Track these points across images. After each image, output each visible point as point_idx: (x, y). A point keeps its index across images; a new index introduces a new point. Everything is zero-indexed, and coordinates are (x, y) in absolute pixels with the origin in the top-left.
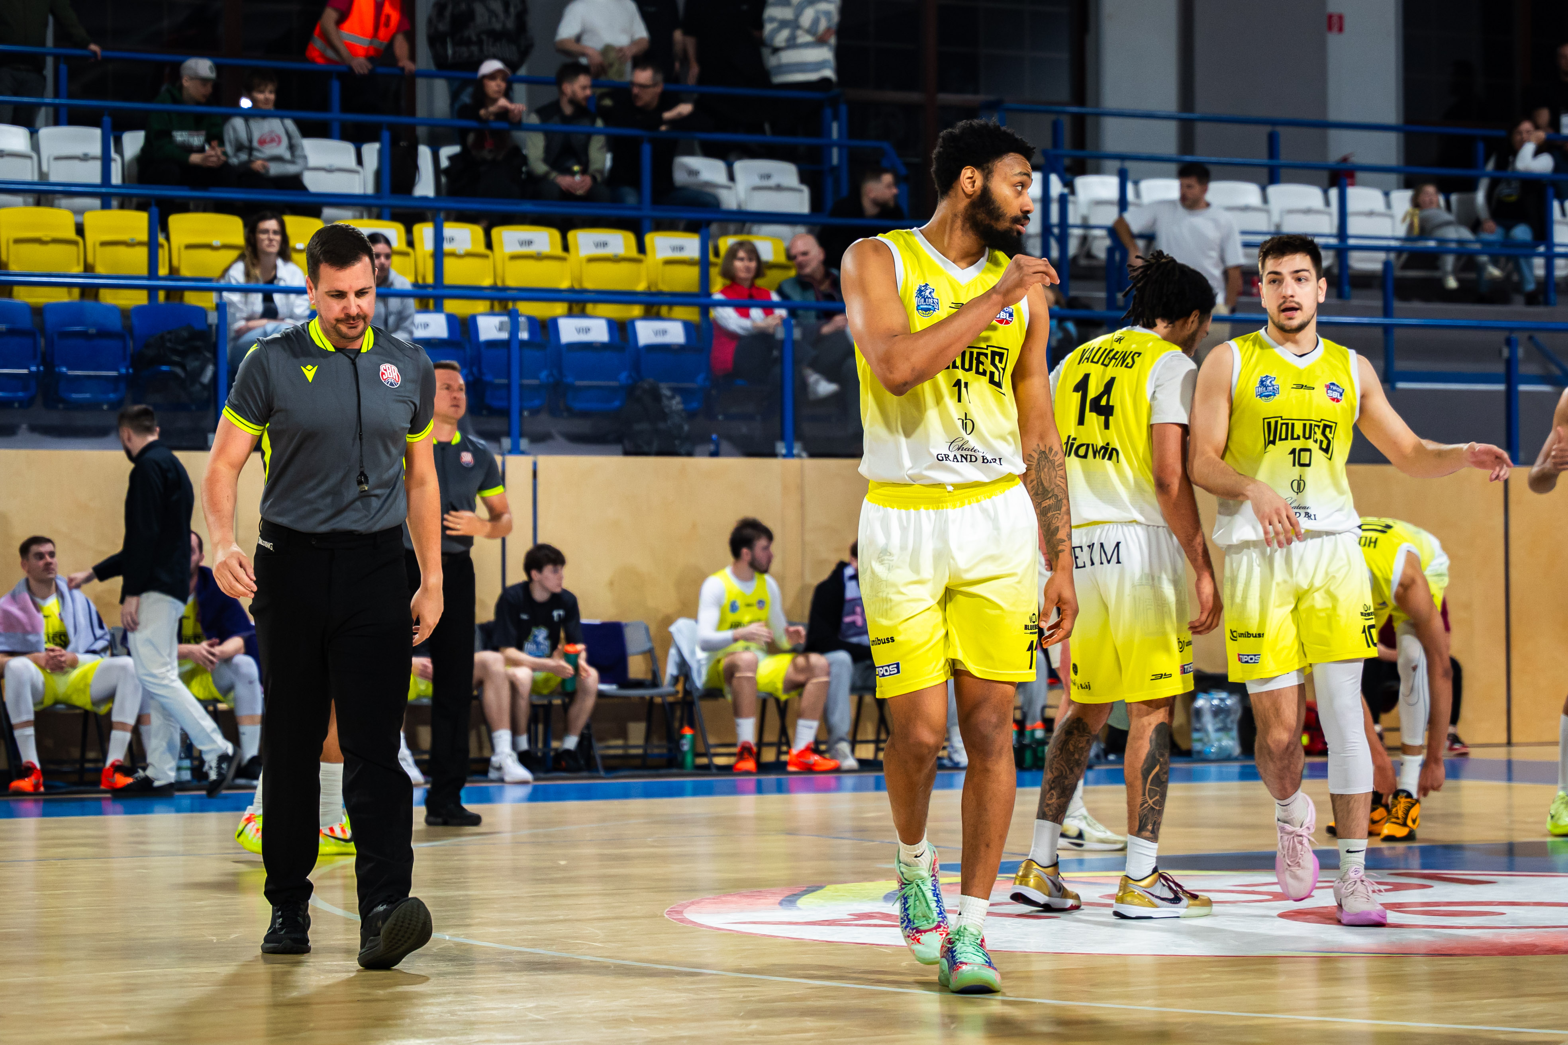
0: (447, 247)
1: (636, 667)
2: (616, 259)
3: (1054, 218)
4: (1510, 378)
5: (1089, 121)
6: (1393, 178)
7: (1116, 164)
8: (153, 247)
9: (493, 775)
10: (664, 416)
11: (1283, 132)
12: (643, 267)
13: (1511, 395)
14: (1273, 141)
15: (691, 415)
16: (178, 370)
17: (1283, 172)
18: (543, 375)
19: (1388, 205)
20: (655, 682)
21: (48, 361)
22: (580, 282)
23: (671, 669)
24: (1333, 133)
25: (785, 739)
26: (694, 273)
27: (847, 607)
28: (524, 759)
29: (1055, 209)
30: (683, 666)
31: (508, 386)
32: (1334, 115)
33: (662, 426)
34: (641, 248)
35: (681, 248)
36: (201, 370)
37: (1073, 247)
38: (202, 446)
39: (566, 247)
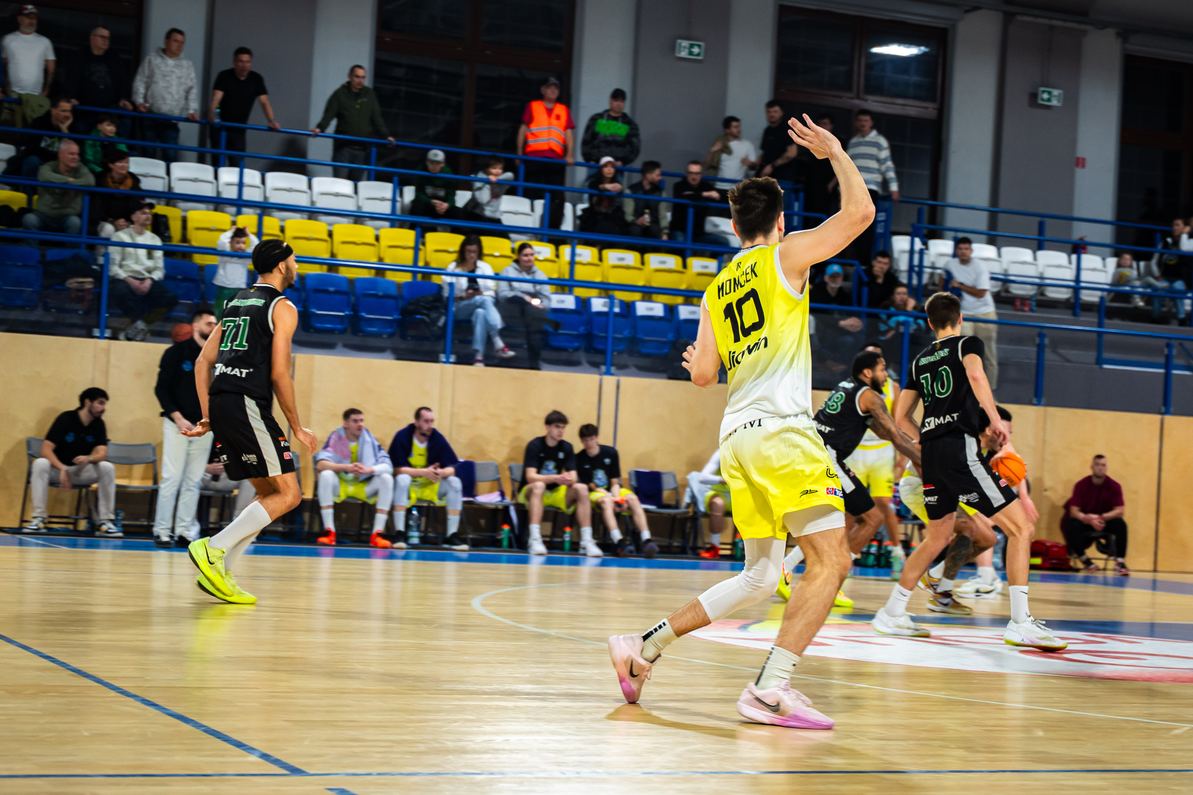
0: (577, 259)
1: (667, 497)
2: (670, 271)
3: (916, 262)
4: (1168, 366)
5: (939, 209)
6: (1108, 250)
8: (416, 249)
11: (1048, 222)
12: (685, 276)
13: (1167, 376)
14: (1041, 226)
16: (425, 318)
17: (1046, 243)
18: (626, 332)
19: (1104, 265)
20: (677, 506)
21: (355, 309)
22: (650, 281)
23: (687, 499)
24: (1076, 224)
29: (916, 257)
30: (693, 498)
31: (606, 338)
32: (1077, 214)
34: (685, 266)
35: (706, 267)
36: (438, 319)
37: (925, 279)
38: (436, 360)
39: (643, 262)
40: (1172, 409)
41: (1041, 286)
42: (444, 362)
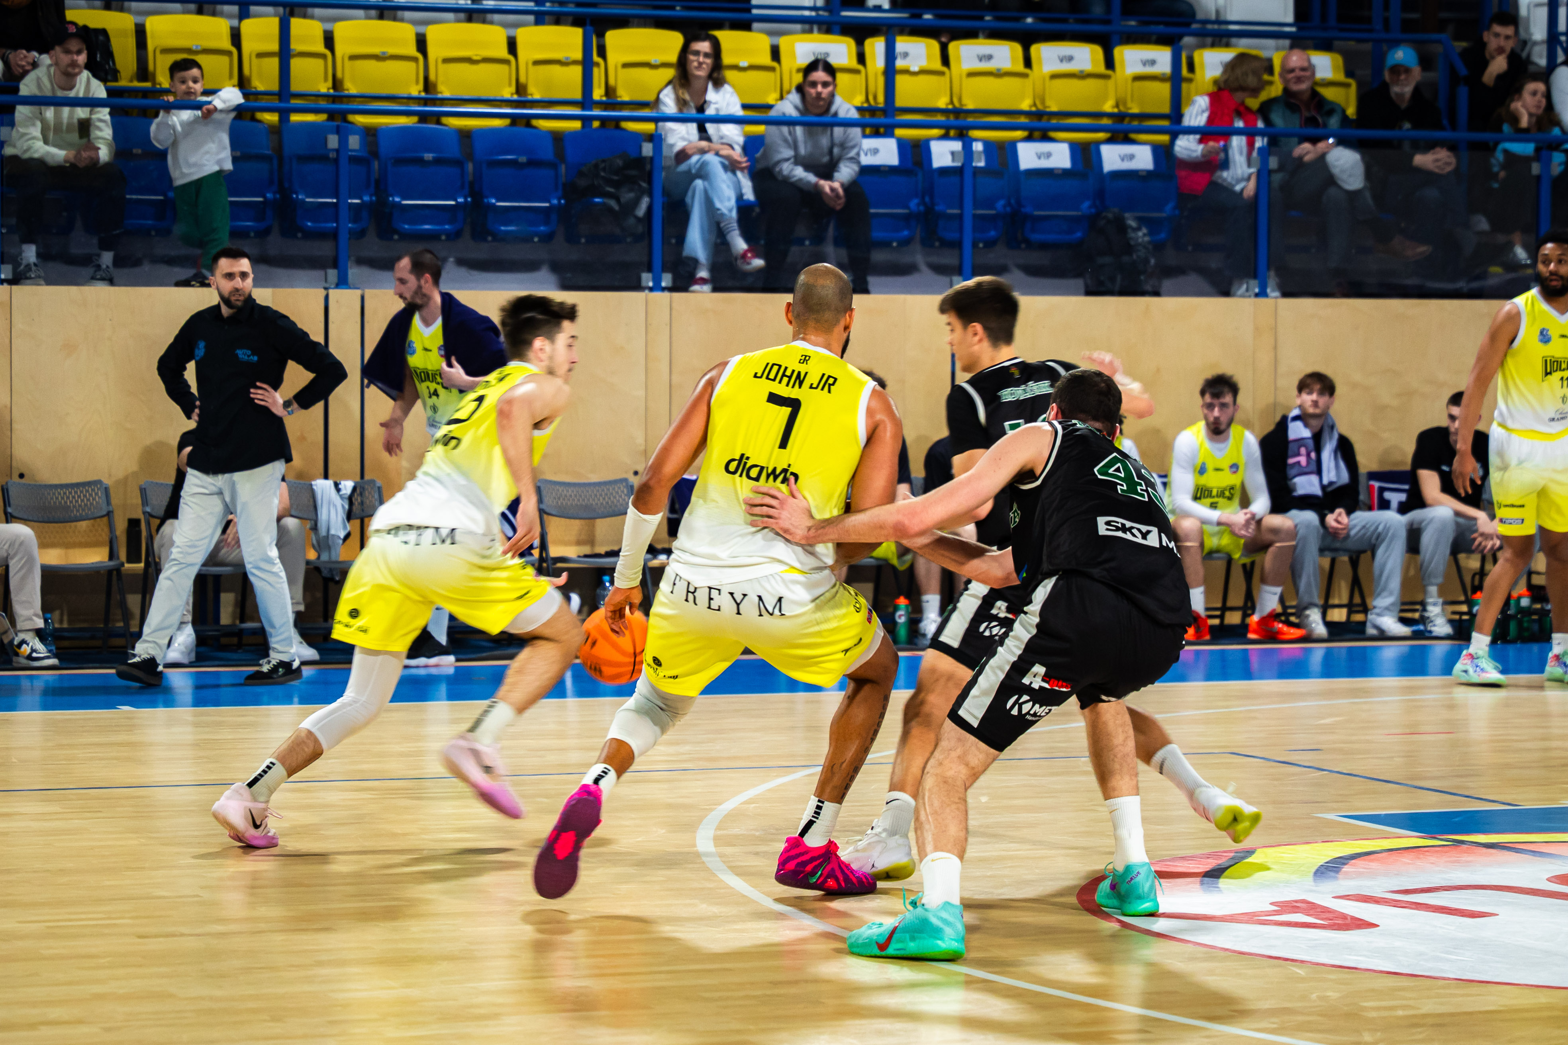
0: (900, 64)
2: (1082, 76)
8: (587, 65)
10: (1129, 248)
12: (1111, 83)
15: (1158, 247)
16: (613, 203)
18: (1000, 204)
21: (476, 192)
22: (1043, 102)
25: (1249, 605)
26: (1165, 89)
27: (1291, 450)
31: (960, 217)
33: (1126, 259)
34: (1110, 63)
35: (1153, 62)
36: (636, 202)
38: (637, 286)
39: (1028, 63)
42: (651, 289)
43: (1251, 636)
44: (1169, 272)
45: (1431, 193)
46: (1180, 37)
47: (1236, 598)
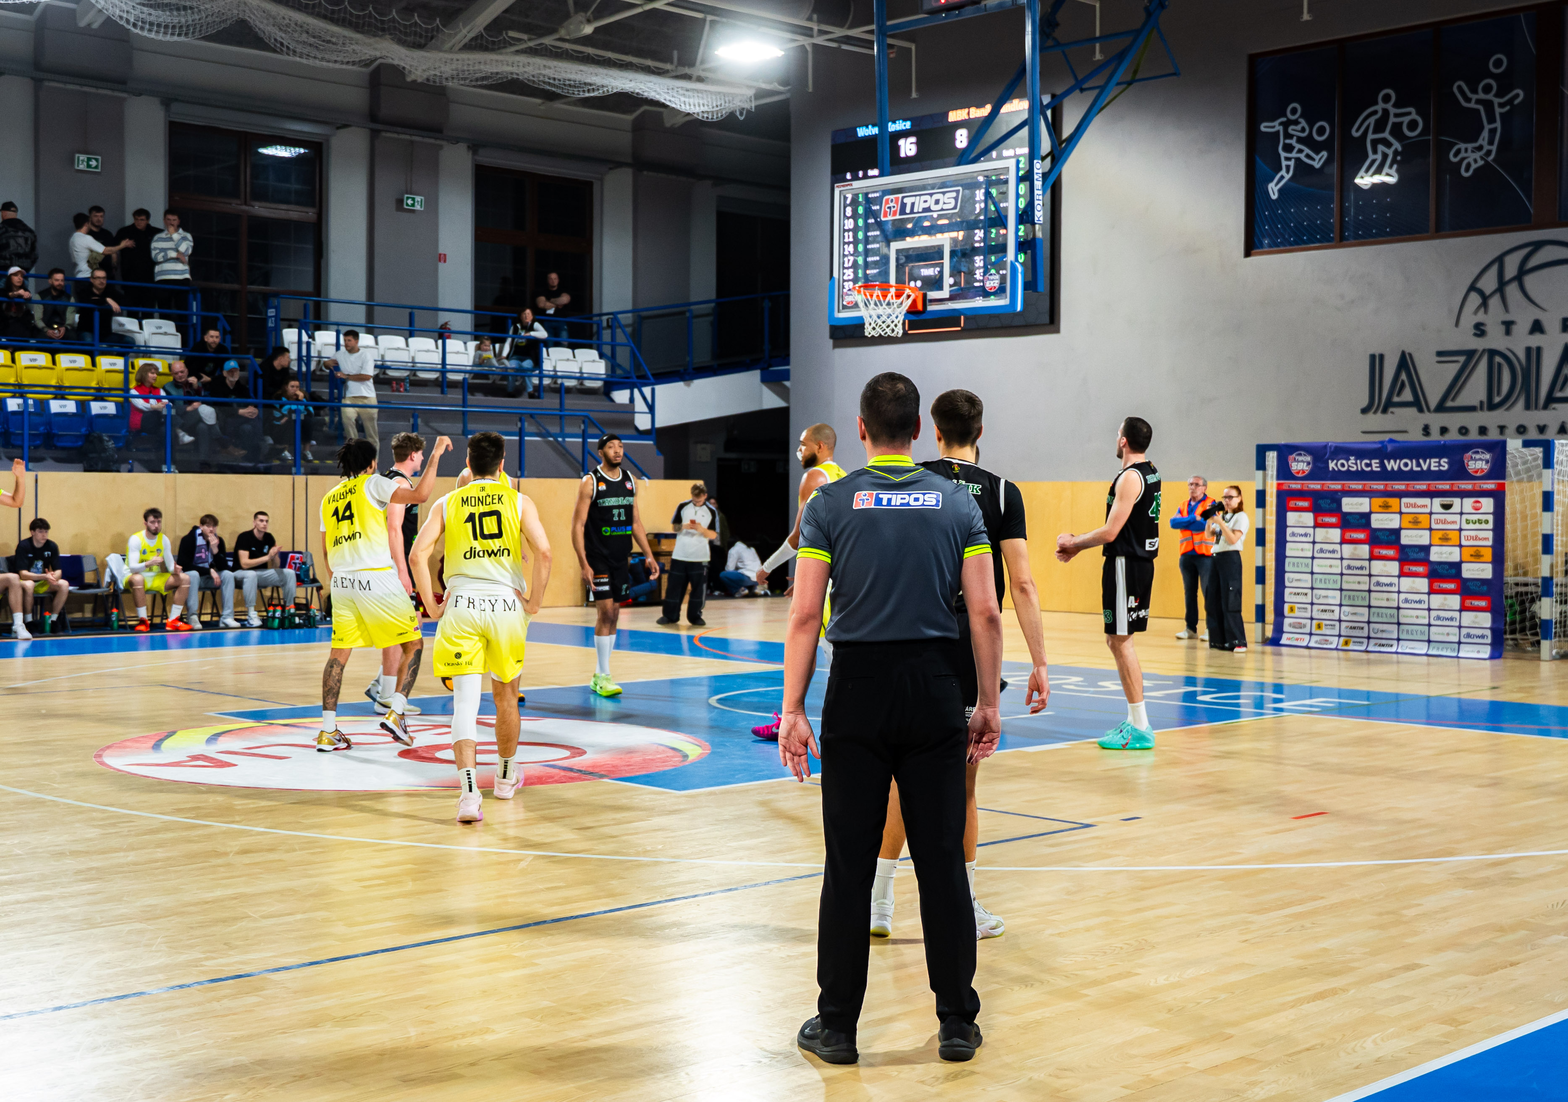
1: (89, 578)
2: (80, 370)
3: (304, 353)
4: (521, 433)
5: (322, 304)
6: (469, 337)
7: (335, 327)
9: (13, 635)
10: (105, 450)
11: (416, 311)
12: (94, 374)
13: (521, 442)
14: (411, 315)
15: (118, 449)
17: (416, 333)
18: (42, 429)
19: (466, 349)
20: (98, 585)
22: (62, 381)
23: (107, 579)
24: (441, 313)
25: (165, 615)
26: (121, 377)
27: (197, 549)
28: (29, 626)
29: (304, 347)
30: (113, 577)
31: (22, 435)
32: (441, 305)
33: (103, 455)
34: (94, 364)
35: (114, 364)
37: (313, 366)
39: (54, 363)
40: (526, 473)
41: (414, 371)
43: (168, 628)
44: (125, 461)
45: (247, 427)
46: (128, 353)
47: (158, 612)
